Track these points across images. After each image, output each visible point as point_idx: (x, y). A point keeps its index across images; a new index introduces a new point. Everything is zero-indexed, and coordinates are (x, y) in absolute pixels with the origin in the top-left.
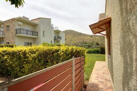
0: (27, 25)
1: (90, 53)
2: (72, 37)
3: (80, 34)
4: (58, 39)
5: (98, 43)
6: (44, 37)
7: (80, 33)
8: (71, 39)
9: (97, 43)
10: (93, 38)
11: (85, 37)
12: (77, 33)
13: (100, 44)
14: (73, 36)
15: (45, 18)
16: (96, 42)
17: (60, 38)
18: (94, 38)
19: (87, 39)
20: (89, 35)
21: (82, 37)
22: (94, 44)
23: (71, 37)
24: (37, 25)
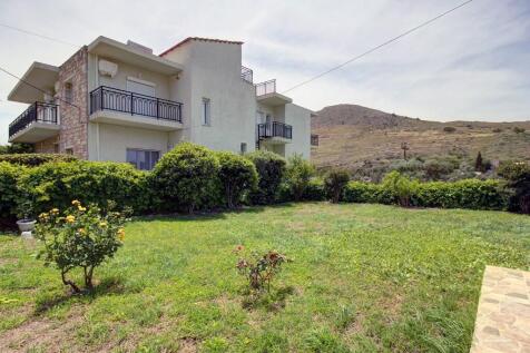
0: (138, 77)
1: (439, 205)
2: (354, 137)
3: (392, 121)
4: (275, 134)
5: (486, 158)
6: (209, 126)
7: (394, 115)
8: (350, 144)
9: (479, 159)
10: (456, 136)
11: (416, 134)
12: (375, 117)
13: (495, 163)
14: (358, 132)
15: (224, 39)
16: (474, 157)
17: (286, 131)
18: (460, 136)
19: (423, 142)
20: (438, 123)
21: (402, 133)
22: (464, 163)
23: (348, 134)
24: (180, 71)
